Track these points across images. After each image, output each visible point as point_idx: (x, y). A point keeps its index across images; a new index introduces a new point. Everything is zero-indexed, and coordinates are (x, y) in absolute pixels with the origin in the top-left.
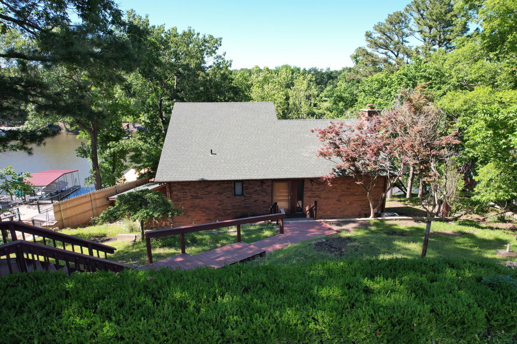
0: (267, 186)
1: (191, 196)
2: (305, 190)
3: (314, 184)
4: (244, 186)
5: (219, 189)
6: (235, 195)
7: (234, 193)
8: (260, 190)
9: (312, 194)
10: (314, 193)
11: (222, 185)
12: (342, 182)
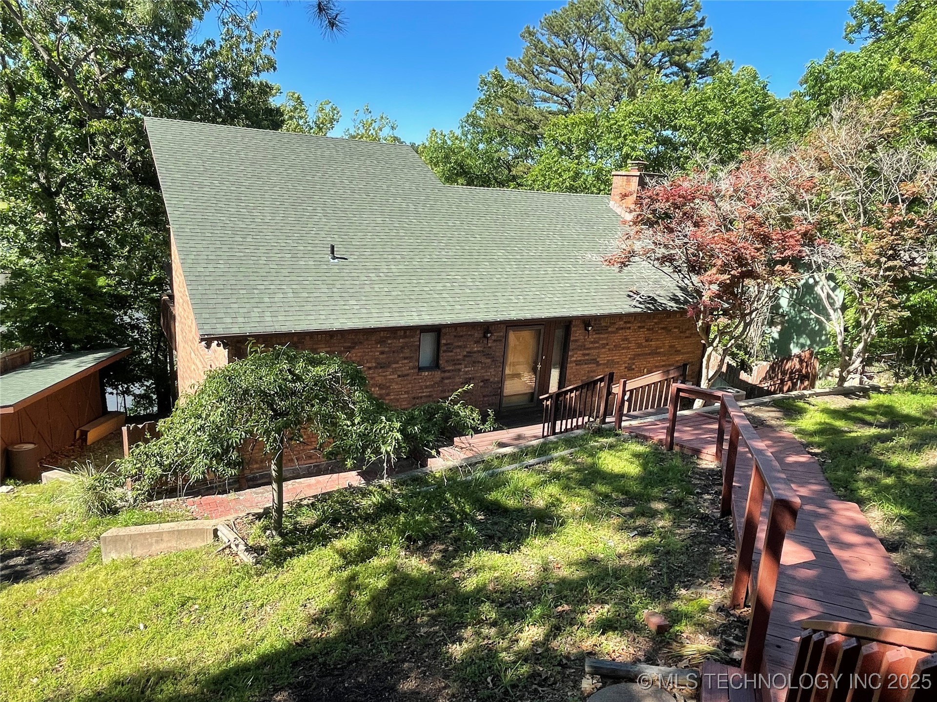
0: (494, 341)
2: (572, 345)
3: (592, 331)
4: (443, 341)
6: (420, 367)
7: (415, 364)
8: (479, 352)
9: (584, 355)
10: (587, 352)
11: (389, 342)
12: (639, 325)
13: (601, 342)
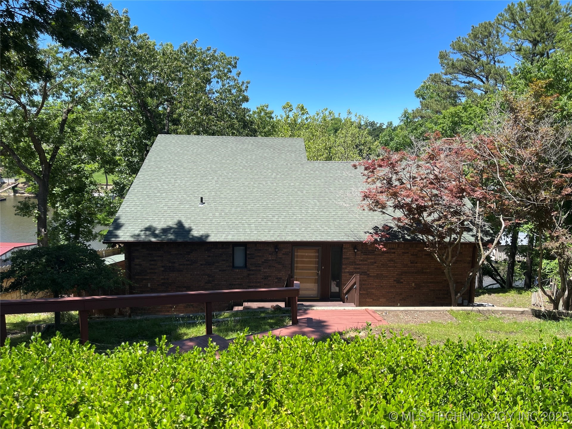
0: (283, 254)
1: (163, 267)
2: (345, 262)
3: (359, 252)
4: (248, 252)
5: (209, 256)
6: (233, 266)
7: (231, 264)
8: (273, 260)
9: (356, 268)
10: (358, 267)
11: (213, 250)
12: (403, 251)
13: (369, 261)
